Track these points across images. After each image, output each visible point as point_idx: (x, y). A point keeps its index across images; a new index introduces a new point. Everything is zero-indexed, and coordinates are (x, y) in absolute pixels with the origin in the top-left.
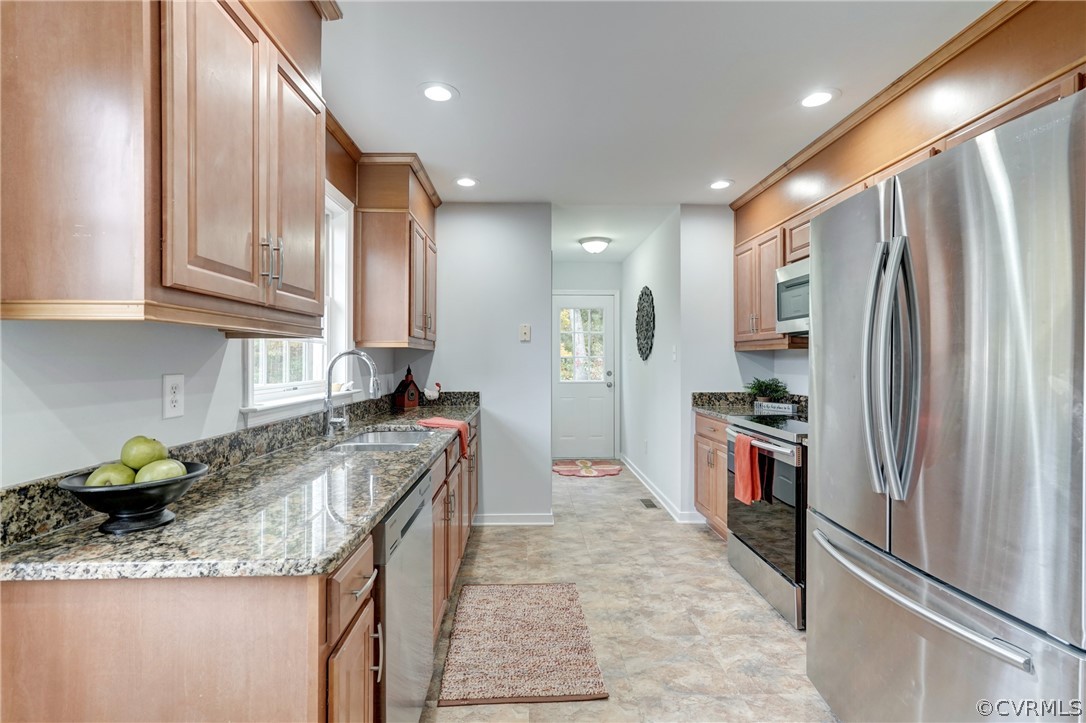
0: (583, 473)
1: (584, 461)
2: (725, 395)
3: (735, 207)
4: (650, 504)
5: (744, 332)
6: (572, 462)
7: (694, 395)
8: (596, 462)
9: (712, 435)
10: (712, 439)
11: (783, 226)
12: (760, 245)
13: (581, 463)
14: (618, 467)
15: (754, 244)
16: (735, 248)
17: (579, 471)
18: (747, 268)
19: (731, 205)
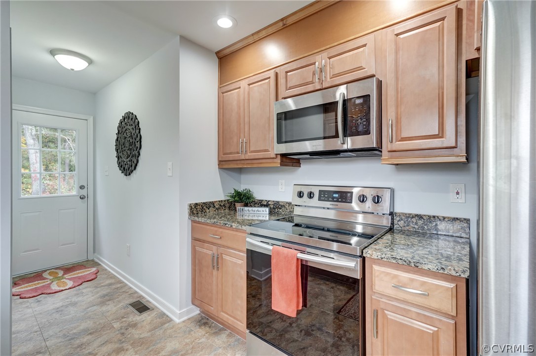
0: (55, 287)
1: (53, 271)
2: (213, 203)
3: (221, 55)
4: (141, 307)
5: (231, 153)
6: (38, 276)
7: (190, 206)
8: (68, 269)
9: (219, 242)
10: (213, 244)
11: (277, 70)
12: (249, 85)
13: (50, 274)
14: (94, 270)
15: (244, 84)
16: (220, 88)
17: (49, 286)
18: (235, 103)
19: (217, 53)
